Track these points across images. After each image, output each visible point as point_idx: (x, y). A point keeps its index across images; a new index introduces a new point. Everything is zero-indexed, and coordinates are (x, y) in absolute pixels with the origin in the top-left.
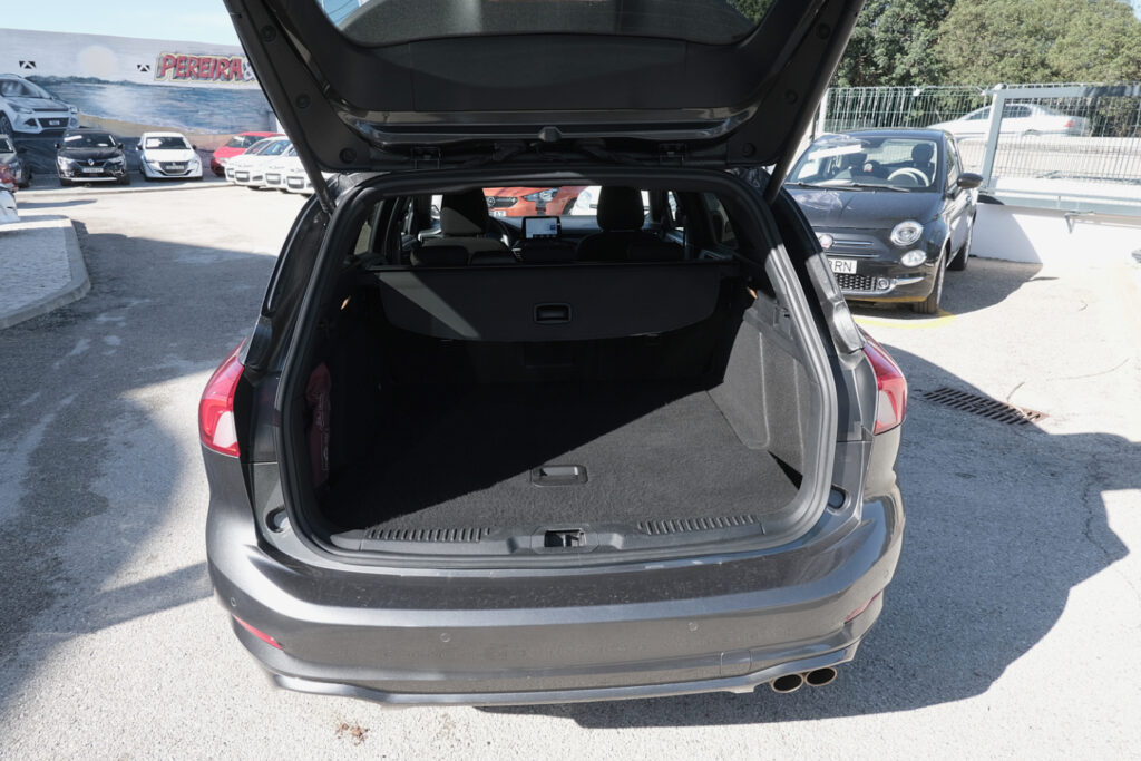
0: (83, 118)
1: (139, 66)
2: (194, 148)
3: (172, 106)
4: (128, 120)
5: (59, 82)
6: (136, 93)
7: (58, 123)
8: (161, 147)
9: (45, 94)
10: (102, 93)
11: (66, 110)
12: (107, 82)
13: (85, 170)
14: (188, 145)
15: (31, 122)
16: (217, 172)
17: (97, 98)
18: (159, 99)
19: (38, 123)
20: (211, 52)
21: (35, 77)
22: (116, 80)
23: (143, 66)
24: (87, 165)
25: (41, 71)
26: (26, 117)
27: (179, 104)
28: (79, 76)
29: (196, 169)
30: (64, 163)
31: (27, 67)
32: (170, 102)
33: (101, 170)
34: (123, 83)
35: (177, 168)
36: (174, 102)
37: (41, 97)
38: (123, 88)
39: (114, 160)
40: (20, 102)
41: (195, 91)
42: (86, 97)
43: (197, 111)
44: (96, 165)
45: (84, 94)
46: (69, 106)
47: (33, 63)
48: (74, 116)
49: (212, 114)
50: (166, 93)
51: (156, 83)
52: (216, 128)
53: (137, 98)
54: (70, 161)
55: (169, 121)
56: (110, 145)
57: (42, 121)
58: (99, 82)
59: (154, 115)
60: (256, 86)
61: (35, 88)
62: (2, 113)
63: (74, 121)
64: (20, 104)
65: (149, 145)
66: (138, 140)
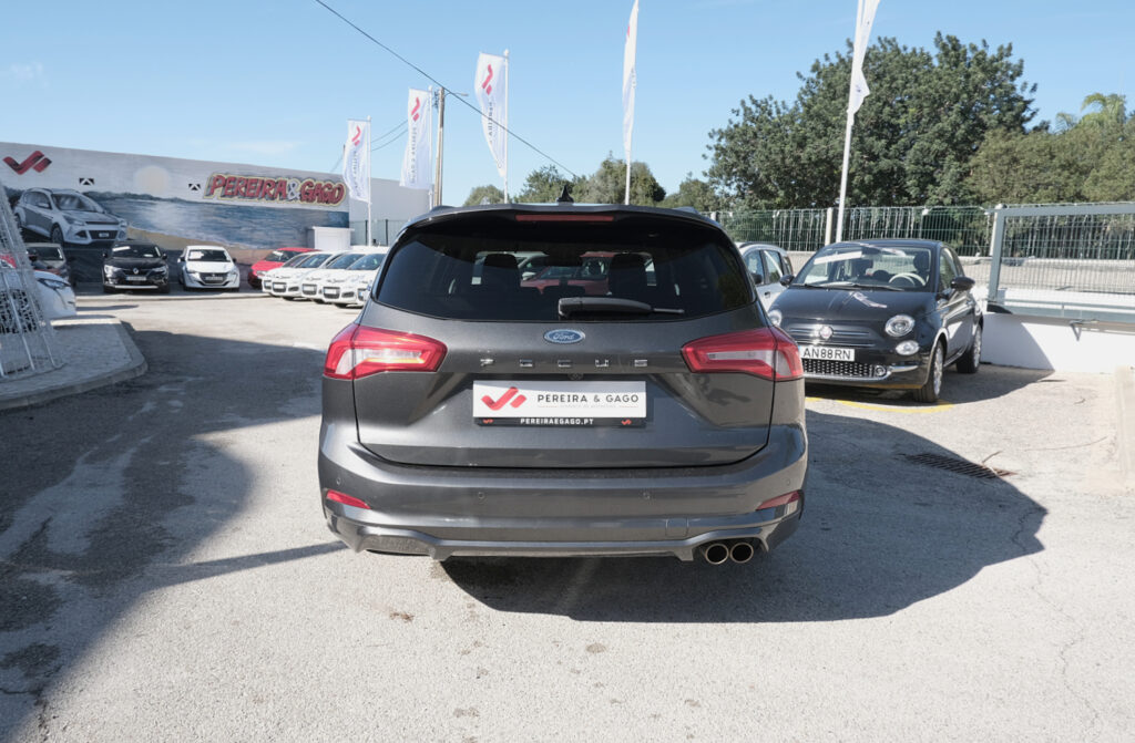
0: (131, 231)
1: (190, 185)
2: (234, 260)
3: (216, 222)
4: (175, 234)
5: (114, 198)
6: (184, 210)
7: (107, 235)
8: (203, 259)
9: (99, 209)
11: (116, 223)
13: (129, 278)
14: (229, 258)
15: (82, 234)
16: (253, 284)
17: (147, 213)
18: (205, 215)
19: (89, 235)
20: (261, 174)
21: (92, 192)
22: (167, 197)
23: (195, 185)
24: (132, 274)
25: (97, 188)
26: (78, 229)
27: (223, 220)
28: (133, 192)
29: (234, 281)
30: (110, 270)
31: (86, 183)
32: (214, 218)
33: (145, 279)
34: (173, 201)
35: (217, 278)
36: (219, 219)
37: (95, 211)
38: (173, 205)
39: (157, 270)
40: (74, 215)
41: (239, 209)
44: (140, 274)
45: (135, 209)
46: (119, 220)
47: (92, 180)
48: (123, 229)
49: (254, 230)
50: (213, 211)
51: (204, 201)
52: (256, 243)
53: (184, 214)
54: (116, 269)
55: (211, 236)
56: (156, 256)
57: (91, 232)
58: (151, 198)
59: (198, 229)
60: (298, 205)
61: (90, 203)
62: (57, 225)
63: (123, 234)
64: (74, 217)
65: (191, 257)
66: (182, 253)
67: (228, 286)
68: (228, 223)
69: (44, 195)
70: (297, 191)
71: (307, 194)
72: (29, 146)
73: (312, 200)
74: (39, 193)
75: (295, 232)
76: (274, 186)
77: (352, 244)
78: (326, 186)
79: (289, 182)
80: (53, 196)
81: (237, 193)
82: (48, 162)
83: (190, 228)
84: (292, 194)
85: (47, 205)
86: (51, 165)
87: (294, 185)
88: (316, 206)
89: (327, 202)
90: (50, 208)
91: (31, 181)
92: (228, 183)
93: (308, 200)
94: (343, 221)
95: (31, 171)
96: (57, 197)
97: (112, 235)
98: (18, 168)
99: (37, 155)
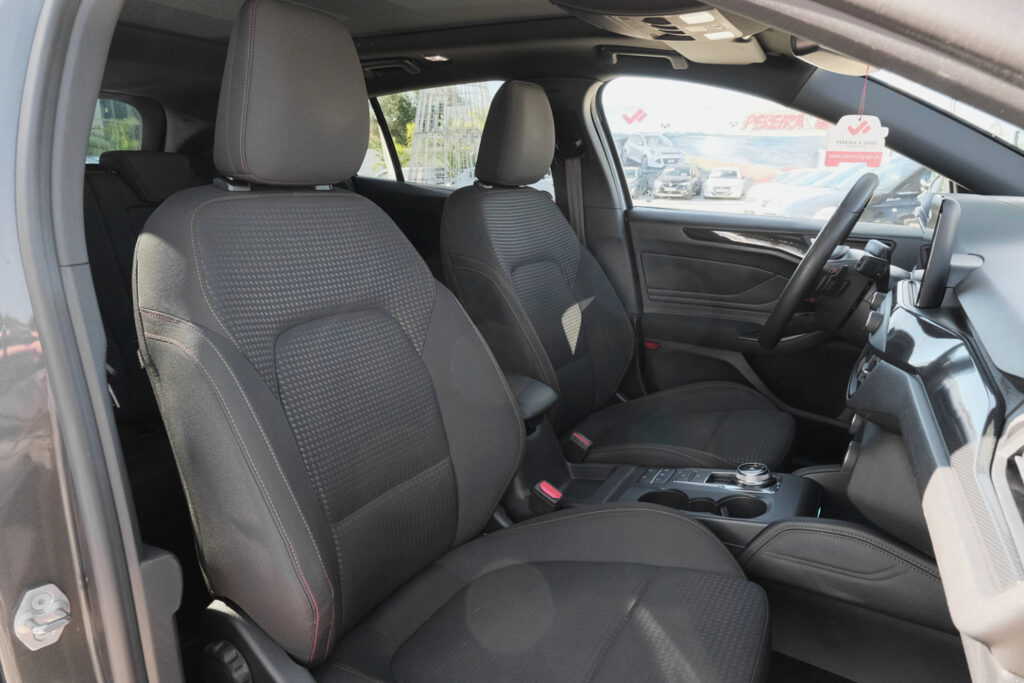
2: (742, 178)
7: (672, 161)
8: (720, 177)
9: (670, 143)
11: (679, 153)
13: (666, 189)
14: (739, 176)
15: (659, 161)
19: (662, 161)
22: (713, 133)
24: (668, 186)
25: (671, 130)
26: (656, 158)
28: (692, 131)
33: (674, 190)
34: (716, 136)
35: (723, 190)
37: (668, 146)
39: (684, 184)
40: (656, 149)
44: (674, 186)
46: (682, 151)
48: (683, 157)
51: (740, 134)
54: (661, 184)
56: (689, 174)
57: (664, 159)
58: (703, 135)
60: (811, 133)
61: (666, 140)
62: (645, 156)
63: (682, 160)
65: (714, 176)
66: (709, 172)
67: (731, 196)
69: (641, 136)
70: (813, 121)
71: (821, 123)
72: (636, 106)
73: (826, 128)
74: (639, 135)
76: (795, 120)
79: (807, 116)
80: (645, 137)
81: (764, 127)
82: (646, 115)
84: (808, 125)
85: (641, 143)
86: (646, 117)
90: (643, 145)
91: (636, 128)
92: (758, 120)
93: (820, 129)
95: (636, 122)
96: (648, 138)
97: (676, 161)
98: (629, 121)
99: (640, 111)
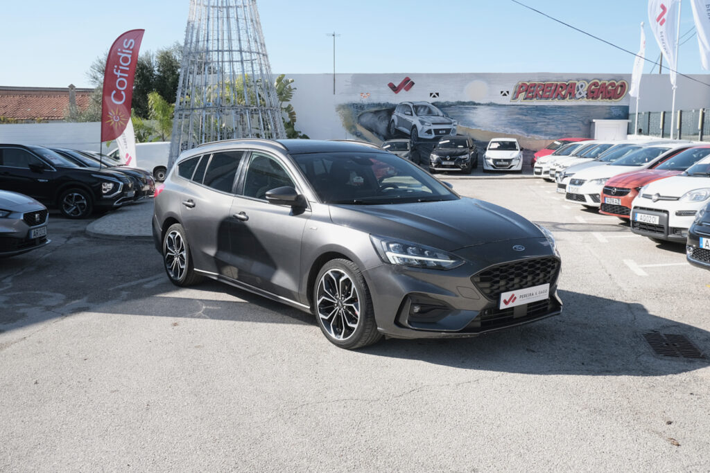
0: (459, 128)
1: (502, 92)
2: (521, 150)
3: (518, 119)
5: (450, 105)
7: (444, 132)
8: (498, 149)
9: (441, 114)
10: (475, 111)
11: (450, 123)
12: (479, 104)
13: (444, 163)
14: (518, 147)
15: (429, 132)
16: (528, 167)
17: (471, 115)
18: (511, 115)
19: (433, 132)
20: (555, 79)
21: (437, 102)
22: (485, 102)
23: (505, 92)
24: (446, 160)
25: (441, 99)
26: (427, 128)
27: (524, 117)
28: (463, 100)
29: (517, 165)
30: (434, 157)
31: (434, 96)
33: (453, 164)
34: (489, 105)
35: (504, 163)
37: (438, 116)
38: (488, 108)
39: (463, 157)
40: (426, 119)
41: (537, 108)
42: (464, 114)
43: (536, 123)
44: (451, 160)
46: (453, 121)
47: (438, 94)
48: (455, 127)
51: (511, 103)
53: (496, 114)
54: (438, 157)
55: (514, 130)
56: (465, 147)
57: (435, 130)
58: (474, 104)
59: (506, 125)
60: (584, 102)
61: (436, 110)
62: (415, 126)
63: (454, 130)
64: (424, 120)
65: (491, 147)
66: (486, 144)
67: (512, 169)
68: (528, 119)
69: (409, 106)
70: (584, 91)
71: (593, 92)
72: (402, 74)
73: (597, 97)
74: (406, 105)
75: (580, 124)
76: (566, 88)
77: (628, 133)
78: (610, 85)
79: (578, 84)
80: (414, 106)
81: (536, 96)
82: (413, 83)
83: (499, 125)
84: (580, 94)
85: (410, 113)
86: (414, 86)
87: (582, 86)
88: (600, 102)
89: (610, 98)
90: (412, 115)
91: (403, 97)
92: (529, 89)
93: (593, 98)
94: (624, 114)
95: (403, 91)
96: (416, 107)
97: (448, 131)
98: (395, 89)
99: (407, 80)
